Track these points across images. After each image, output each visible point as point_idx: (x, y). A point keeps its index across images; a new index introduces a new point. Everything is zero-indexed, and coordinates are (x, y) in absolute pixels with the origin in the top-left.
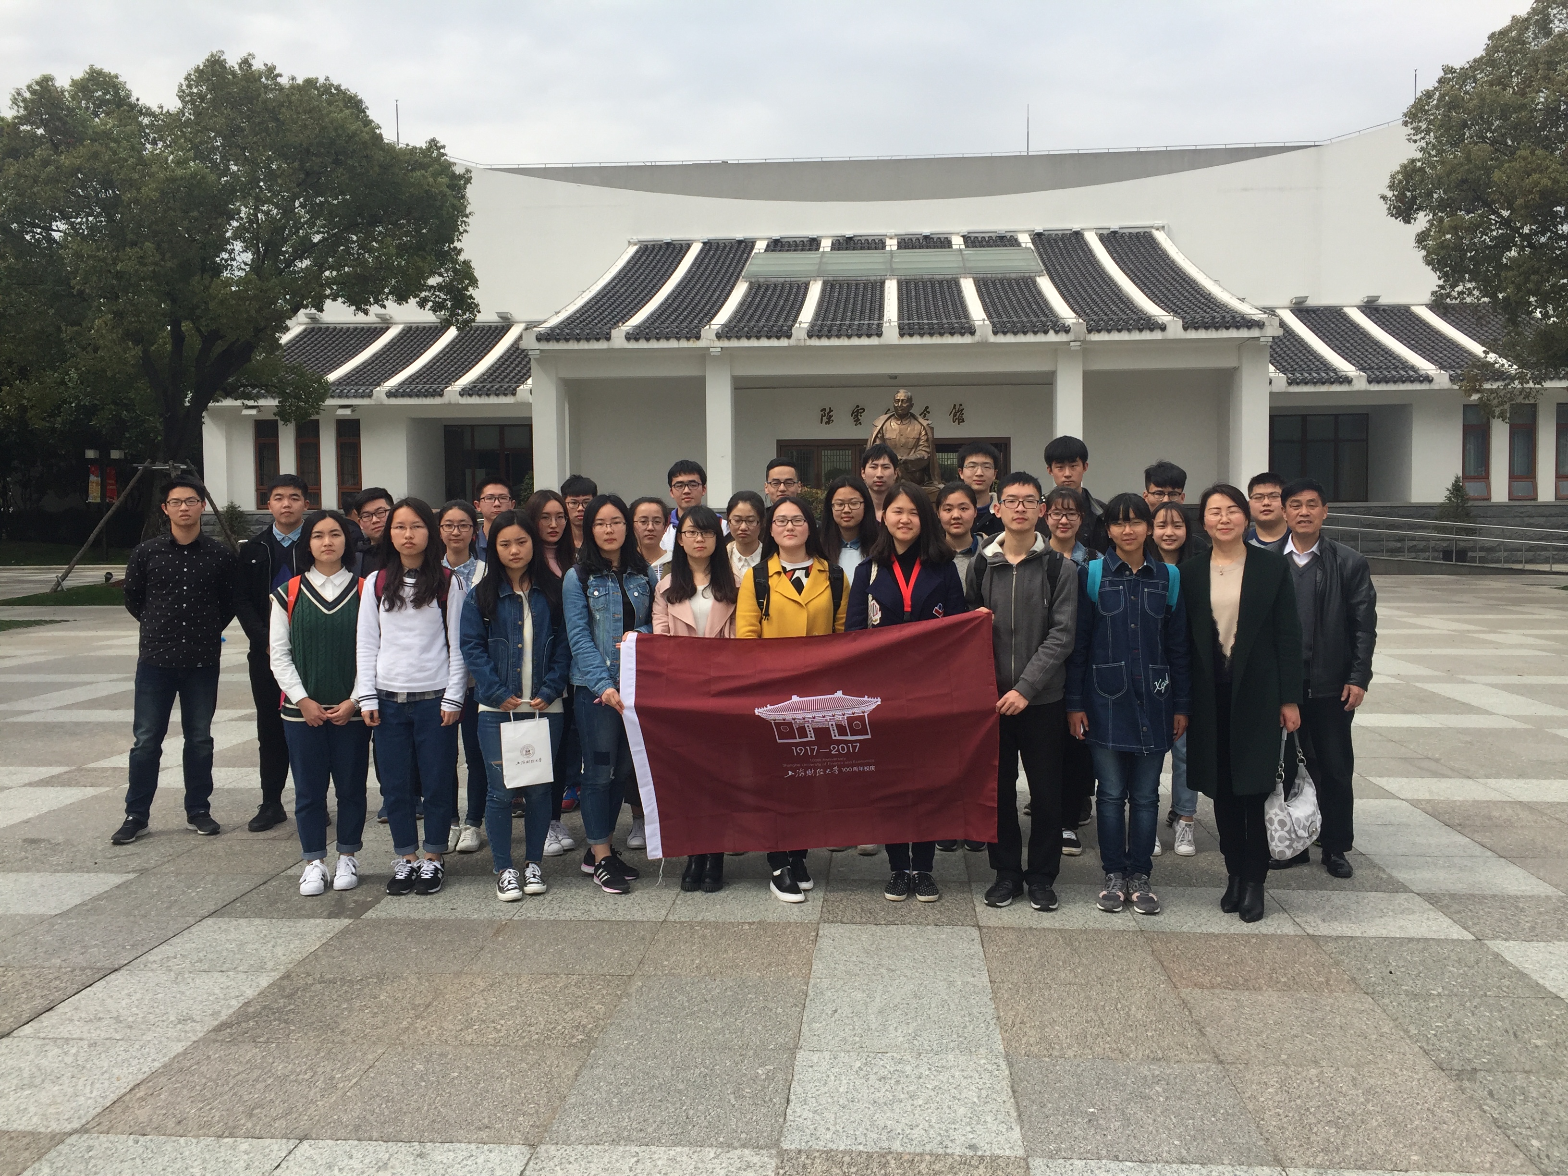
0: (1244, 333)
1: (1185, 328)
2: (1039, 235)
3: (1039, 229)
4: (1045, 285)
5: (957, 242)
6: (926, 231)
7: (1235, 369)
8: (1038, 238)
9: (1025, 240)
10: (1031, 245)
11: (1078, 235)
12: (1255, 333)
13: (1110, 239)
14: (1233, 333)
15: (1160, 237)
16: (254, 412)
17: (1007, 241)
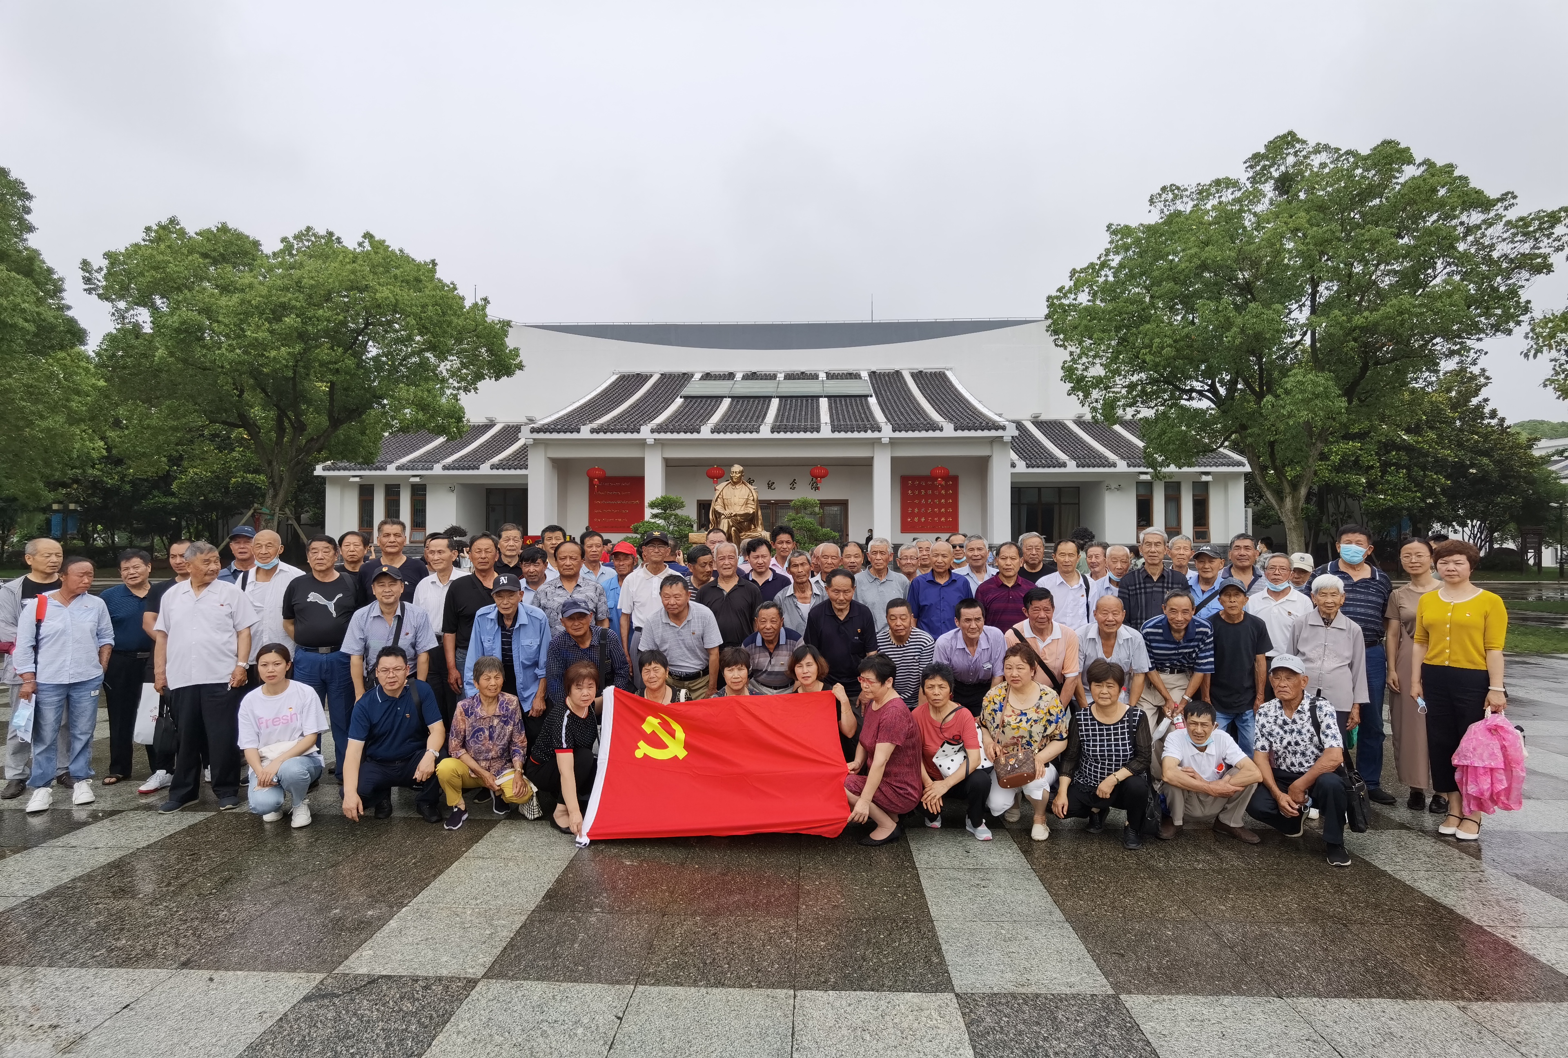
0: (993, 433)
1: (956, 430)
2: (874, 372)
3: (874, 369)
4: (873, 401)
5: (822, 376)
6: (803, 370)
7: (989, 457)
8: (873, 374)
9: (865, 375)
10: (867, 378)
11: (898, 373)
12: (1000, 433)
13: (918, 376)
14: (986, 433)
15: (949, 374)
16: (357, 479)
17: (854, 376)
